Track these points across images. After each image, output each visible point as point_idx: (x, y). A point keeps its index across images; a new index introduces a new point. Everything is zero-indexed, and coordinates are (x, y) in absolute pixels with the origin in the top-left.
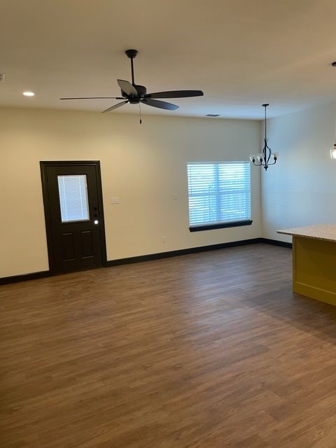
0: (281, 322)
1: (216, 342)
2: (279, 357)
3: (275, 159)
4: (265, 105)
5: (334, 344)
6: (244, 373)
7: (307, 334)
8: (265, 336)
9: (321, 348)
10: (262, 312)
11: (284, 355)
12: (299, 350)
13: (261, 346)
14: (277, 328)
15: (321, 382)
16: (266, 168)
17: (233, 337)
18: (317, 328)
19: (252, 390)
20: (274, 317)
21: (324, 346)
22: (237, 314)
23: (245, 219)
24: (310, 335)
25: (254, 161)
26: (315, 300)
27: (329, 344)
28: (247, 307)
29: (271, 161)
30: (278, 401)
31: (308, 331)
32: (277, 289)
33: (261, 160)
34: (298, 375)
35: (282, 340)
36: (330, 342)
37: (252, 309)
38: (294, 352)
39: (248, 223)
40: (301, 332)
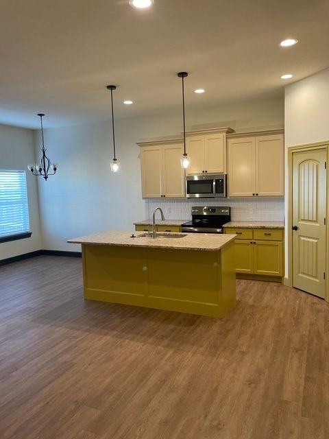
0: (80, 332)
1: (14, 374)
2: (86, 368)
3: (55, 169)
4: (41, 115)
5: (131, 340)
6: (53, 398)
7: (106, 337)
8: (67, 351)
9: (121, 346)
10: (59, 326)
11: (89, 364)
12: (103, 355)
13: (65, 362)
14: (78, 339)
15: (129, 379)
16: (46, 178)
17: (34, 362)
18: (114, 329)
19: (66, 413)
20: (72, 329)
21: (123, 344)
22: (32, 335)
23: (23, 232)
24: (109, 337)
25: (32, 170)
26: (105, 303)
27: (127, 341)
28: (41, 326)
29: (51, 171)
30: (95, 413)
31: (106, 334)
32: (69, 299)
33: (40, 170)
34: (108, 380)
35: (85, 350)
36: (127, 339)
37: (47, 326)
38: (99, 358)
39: (27, 235)
40: (100, 336)
